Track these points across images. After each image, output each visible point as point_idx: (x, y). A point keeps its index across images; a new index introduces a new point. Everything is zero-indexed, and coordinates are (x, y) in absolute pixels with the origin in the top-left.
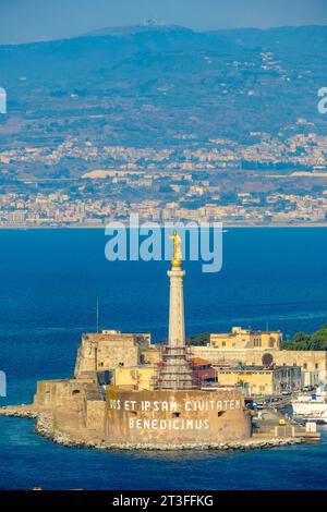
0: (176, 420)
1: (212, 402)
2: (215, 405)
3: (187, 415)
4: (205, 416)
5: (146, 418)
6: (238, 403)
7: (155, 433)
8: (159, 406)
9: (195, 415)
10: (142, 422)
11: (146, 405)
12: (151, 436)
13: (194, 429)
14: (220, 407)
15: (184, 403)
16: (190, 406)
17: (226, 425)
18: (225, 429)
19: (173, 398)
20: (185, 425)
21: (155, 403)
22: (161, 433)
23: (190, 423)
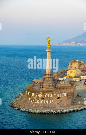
0: (42, 100)
1: (55, 94)
2: (56, 95)
3: (46, 99)
4: (53, 99)
5: (33, 99)
6: (65, 94)
7: (36, 104)
8: (37, 95)
9: (49, 99)
10: (32, 100)
11: (33, 94)
12: (35, 105)
13: (48, 104)
14: (58, 96)
15: (45, 95)
16: (47, 96)
17: (60, 102)
18: (60, 103)
19: (41, 93)
20: (45, 102)
21: (36, 94)
22: (38, 104)
23: (47, 101)
